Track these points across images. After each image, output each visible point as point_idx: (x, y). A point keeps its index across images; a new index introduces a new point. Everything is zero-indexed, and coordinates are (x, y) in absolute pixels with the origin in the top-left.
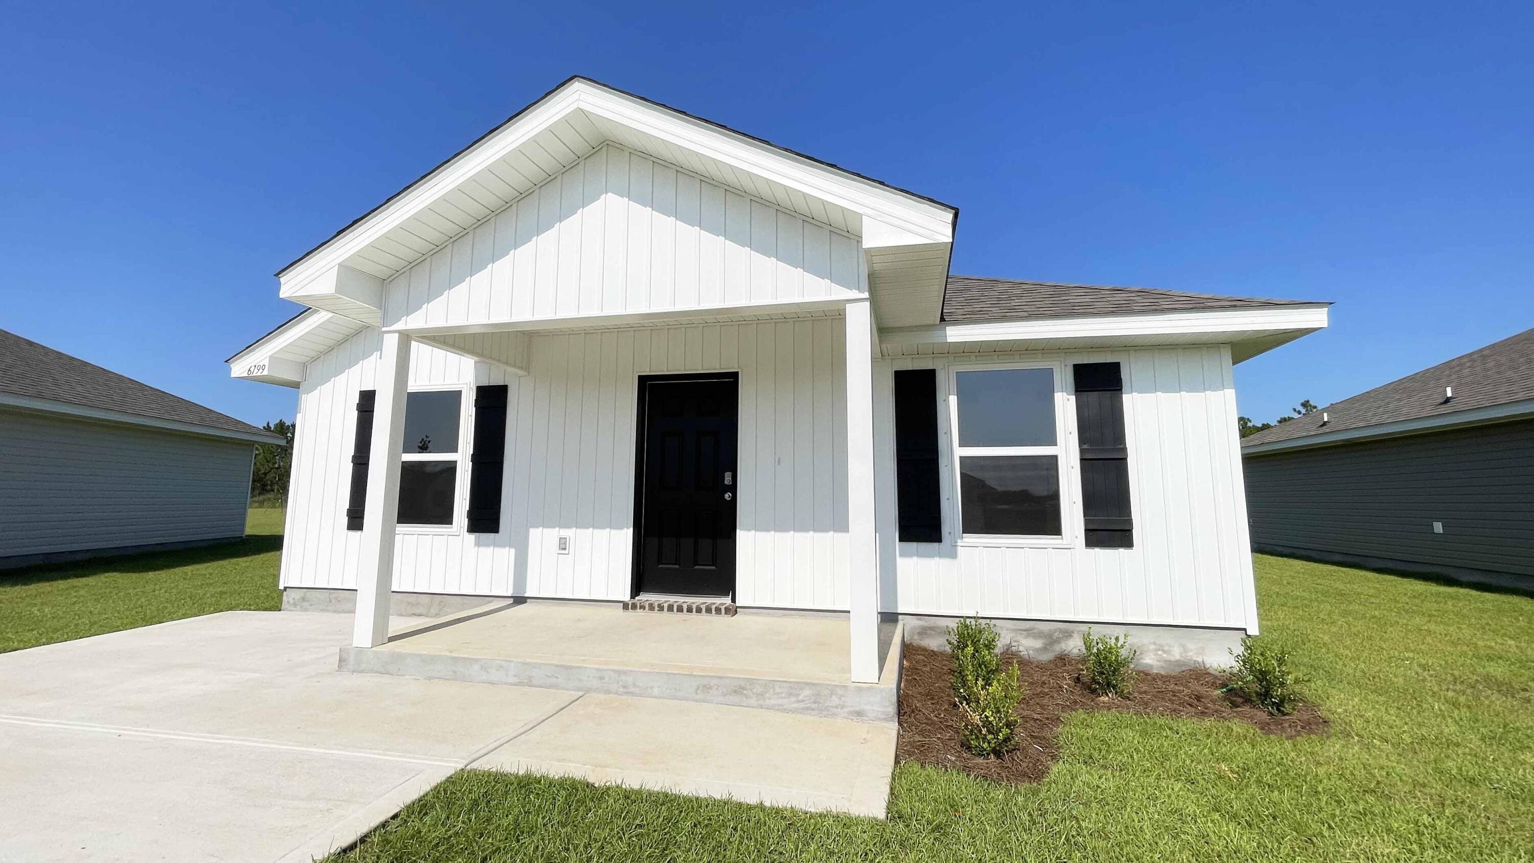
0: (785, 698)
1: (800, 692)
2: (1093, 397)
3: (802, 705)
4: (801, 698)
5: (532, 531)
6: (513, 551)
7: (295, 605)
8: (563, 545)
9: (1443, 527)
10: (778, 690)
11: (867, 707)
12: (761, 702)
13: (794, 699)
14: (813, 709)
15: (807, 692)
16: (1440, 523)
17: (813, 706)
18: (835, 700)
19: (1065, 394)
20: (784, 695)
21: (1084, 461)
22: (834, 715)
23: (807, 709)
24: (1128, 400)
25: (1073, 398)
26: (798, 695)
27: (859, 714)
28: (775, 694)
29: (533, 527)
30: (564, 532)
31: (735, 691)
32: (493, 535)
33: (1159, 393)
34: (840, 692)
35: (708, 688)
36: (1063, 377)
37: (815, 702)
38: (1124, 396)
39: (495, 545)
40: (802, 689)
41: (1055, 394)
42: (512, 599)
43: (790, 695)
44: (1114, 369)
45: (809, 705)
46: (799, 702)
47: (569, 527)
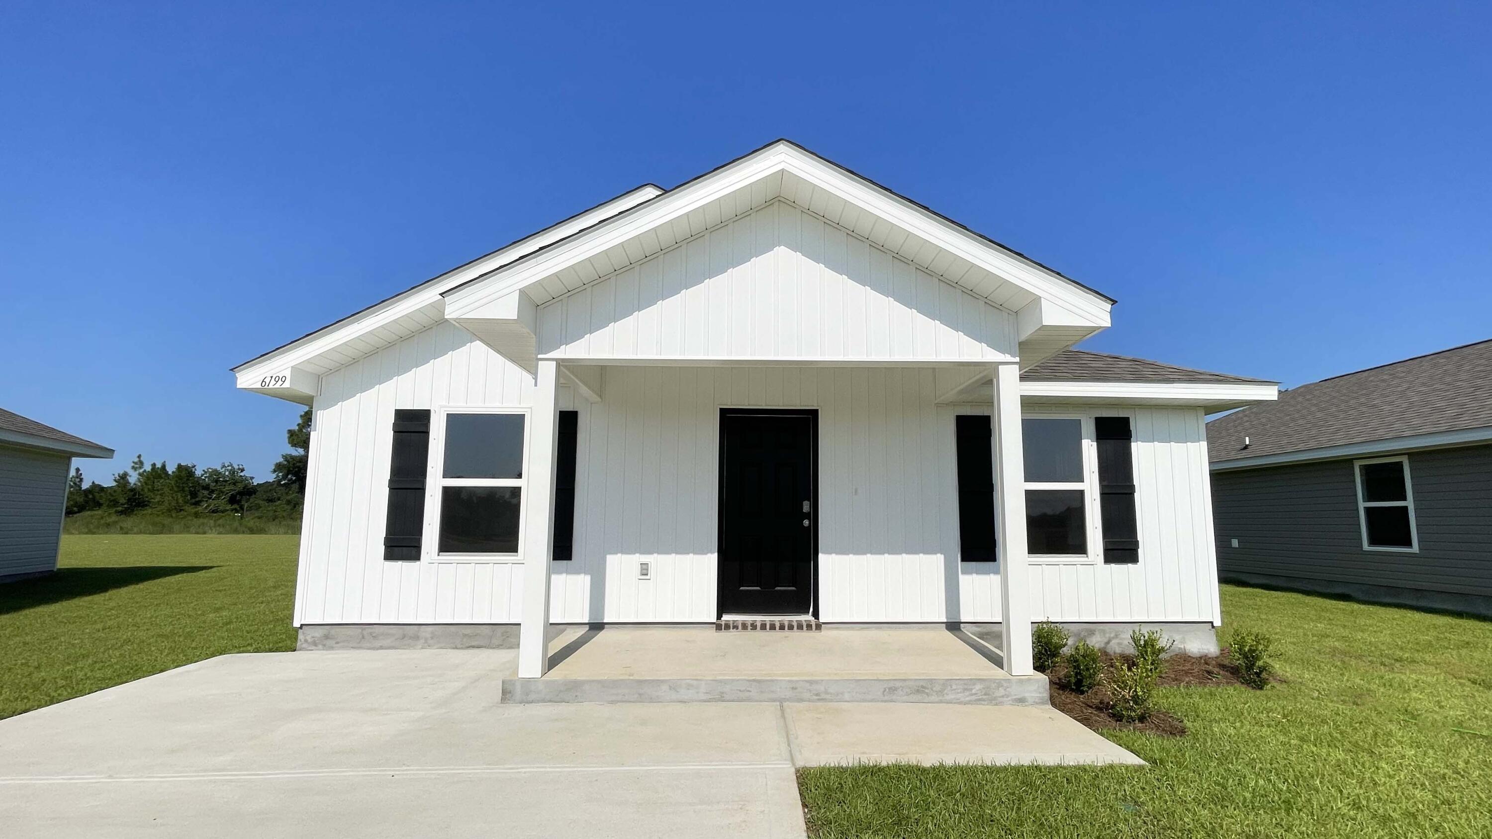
0: (961, 693)
1: (973, 687)
2: (1110, 444)
3: (974, 698)
4: (974, 691)
5: (609, 558)
6: (588, 578)
7: (315, 644)
8: (645, 570)
9: (1238, 543)
10: (954, 687)
11: (1027, 695)
12: (941, 698)
13: (967, 693)
14: (984, 700)
15: (978, 687)
16: (1237, 540)
17: (984, 697)
18: (1001, 691)
19: (1090, 440)
20: (959, 691)
21: (1104, 495)
22: (1001, 703)
23: (979, 700)
24: (1135, 446)
25: (1095, 444)
26: (971, 689)
27: (1021, 701)
28: (952, 690)
29: (611, 553)
30: (645, 558)
31: (918, 691)
32: (565, 562)
33: (1156, 443)
34: (1005, 685)
35: (894, 690)
36: (1088, 428)
37: (985, 694)
38: (1132, 444)
39: (568, 572)
40: (974, 684)
41: (1083, 441)
42: (588, 626)
43: (965, 689)
44: (1126, 421)
45: (981, 697)
46: (972, 695)
47: (650, 552)
